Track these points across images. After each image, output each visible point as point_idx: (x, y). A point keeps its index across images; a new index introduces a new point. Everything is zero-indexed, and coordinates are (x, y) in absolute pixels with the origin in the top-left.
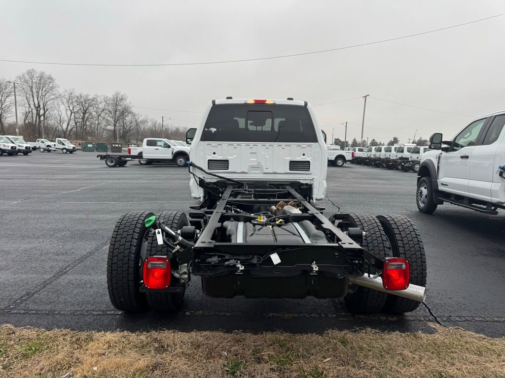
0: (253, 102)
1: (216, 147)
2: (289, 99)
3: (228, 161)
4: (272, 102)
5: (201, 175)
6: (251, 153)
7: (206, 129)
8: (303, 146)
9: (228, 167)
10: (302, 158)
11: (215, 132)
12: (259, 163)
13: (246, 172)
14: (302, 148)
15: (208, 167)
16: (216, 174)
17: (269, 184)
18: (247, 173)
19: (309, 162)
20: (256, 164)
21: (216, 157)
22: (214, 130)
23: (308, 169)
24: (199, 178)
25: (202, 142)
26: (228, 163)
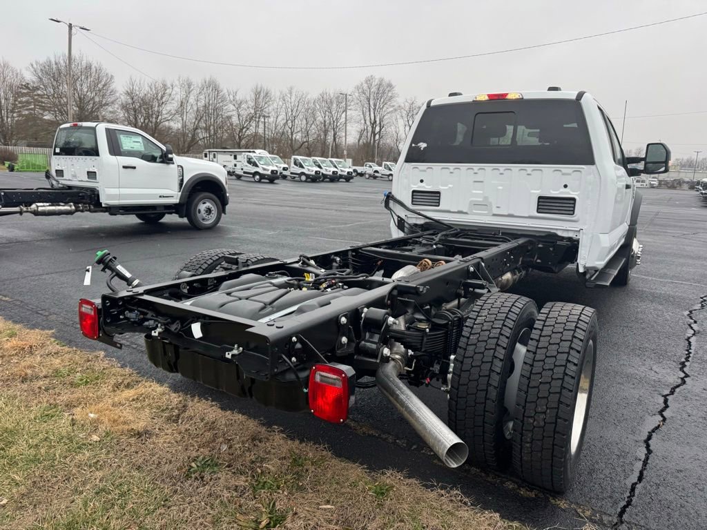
0: (487, 98)
1: (425, 171)
2: (551, 89)
3: (439, 193)
4: (517, 97)
5: (402, 213)
6: (475, 182)
7: (413, 145)
8: (564, 171)
9: (439, 203)
10: (561, 193)
11: (425, 148)
12: (486, 198)
13: (465, 211)
14: (563, 174)
15: (412, 201)
16: (422, 212)
17: (503, 234)
18: (466, 213)
19: (574, 199)
20: (481, 199)
21: (423, 187)
22: (423, 145)
23: (572, 212)
24: (399, 217)
25: (407, 164)
26: (439, 197)
